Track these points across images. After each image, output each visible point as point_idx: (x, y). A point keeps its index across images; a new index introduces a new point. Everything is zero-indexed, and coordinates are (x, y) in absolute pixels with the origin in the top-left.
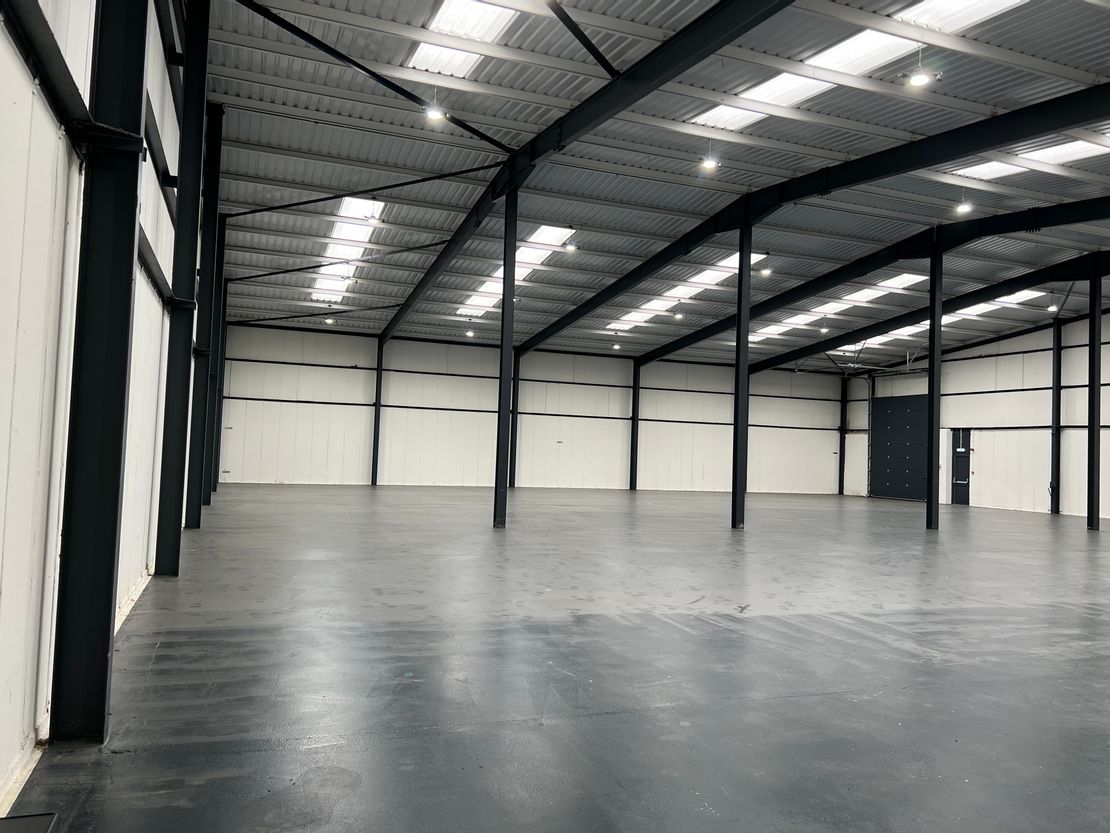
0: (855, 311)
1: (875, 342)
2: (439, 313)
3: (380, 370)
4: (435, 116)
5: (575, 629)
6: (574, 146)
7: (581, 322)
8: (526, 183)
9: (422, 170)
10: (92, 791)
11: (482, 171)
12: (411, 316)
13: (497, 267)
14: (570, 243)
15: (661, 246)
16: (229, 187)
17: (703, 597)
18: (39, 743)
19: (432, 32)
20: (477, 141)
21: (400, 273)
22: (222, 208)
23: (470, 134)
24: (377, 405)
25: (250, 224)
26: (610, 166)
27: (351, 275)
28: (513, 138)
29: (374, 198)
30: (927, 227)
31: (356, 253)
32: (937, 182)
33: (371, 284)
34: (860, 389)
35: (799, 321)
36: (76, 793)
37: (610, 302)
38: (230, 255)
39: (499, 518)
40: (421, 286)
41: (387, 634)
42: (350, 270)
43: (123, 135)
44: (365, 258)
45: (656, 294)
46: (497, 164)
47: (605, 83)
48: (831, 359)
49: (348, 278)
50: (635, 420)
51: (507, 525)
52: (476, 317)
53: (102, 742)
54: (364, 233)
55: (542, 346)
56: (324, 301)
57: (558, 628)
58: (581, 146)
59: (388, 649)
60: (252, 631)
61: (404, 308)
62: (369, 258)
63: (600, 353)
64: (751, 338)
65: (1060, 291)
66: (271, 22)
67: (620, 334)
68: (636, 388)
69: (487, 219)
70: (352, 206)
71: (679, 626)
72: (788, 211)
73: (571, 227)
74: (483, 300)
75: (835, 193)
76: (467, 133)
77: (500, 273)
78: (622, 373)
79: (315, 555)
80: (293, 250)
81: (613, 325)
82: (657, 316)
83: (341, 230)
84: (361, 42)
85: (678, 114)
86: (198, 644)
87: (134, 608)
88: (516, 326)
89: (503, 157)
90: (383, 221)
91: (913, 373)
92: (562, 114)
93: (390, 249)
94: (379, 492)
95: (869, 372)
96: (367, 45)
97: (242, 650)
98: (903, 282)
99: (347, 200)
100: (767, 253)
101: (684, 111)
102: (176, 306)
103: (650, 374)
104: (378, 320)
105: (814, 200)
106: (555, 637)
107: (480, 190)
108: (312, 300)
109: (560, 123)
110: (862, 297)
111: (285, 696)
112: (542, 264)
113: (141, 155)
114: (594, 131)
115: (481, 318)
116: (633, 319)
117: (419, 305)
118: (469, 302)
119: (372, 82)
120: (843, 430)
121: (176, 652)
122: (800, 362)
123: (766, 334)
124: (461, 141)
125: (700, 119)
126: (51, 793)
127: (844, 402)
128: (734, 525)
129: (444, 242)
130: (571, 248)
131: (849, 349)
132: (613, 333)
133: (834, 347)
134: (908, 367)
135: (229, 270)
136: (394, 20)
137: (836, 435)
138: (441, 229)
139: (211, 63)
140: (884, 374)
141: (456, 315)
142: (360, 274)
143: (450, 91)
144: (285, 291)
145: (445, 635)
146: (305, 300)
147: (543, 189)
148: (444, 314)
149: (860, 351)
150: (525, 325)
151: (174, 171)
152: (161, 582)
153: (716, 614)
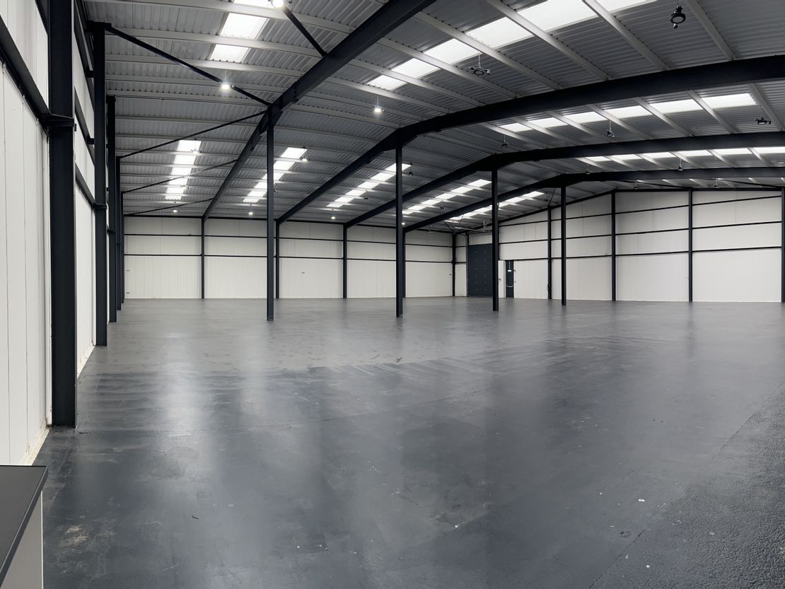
0: (457, 199)
1: (468, 216)
2: (233, 202)
3: (203, 236)
4: (225, 87)
5: (309, 375)
6: (303, 99)
7: (313, 203)
8: (278, 123)
9: (221, 120)
10: (71, 451)
11: (253, 118)
12: (218, 205)
13: (264, 174)
14: (304, 157)
15: (355, 158)
16: (121, 142)
17: (378, 355)
18: (48, 426)
19: (222, 37)
20: (250, 100)
21: (211, 181)
22: (118, 153)
23: (246, 96)
24: (203, 255)
25: (131, 161)
26: (325, 111)
27: (185, 184)
28: (270, 97)
29: (195, 139)
30: (489, 155)
31: (187, 171)
32: (493, 131)
33: (197, 188)
34: (462, 240)
35: (430, 203)
36: (64, 451)
37: (328, 191)
38: (123, 179)
39: (270, 315)
40: (223, 187)
41: (211, 377)
42: (184, 181)
43: (65, 118)
44: (192, 174)
45: (354, 186)
46: (261, 113)
47: (319, 60)
48: (447, 225)
49: (184, 186)
50: (345, 259)
51: (274, 319)
52: (254, 203)
53: (75, 428)
54: (191, 160)
55: (291, 218)
56: (172, 200)
57: (300, 375)
58: (309, 98)
59: (212, 385)
60: (143, 374)
61: (214, 200)
62: (195, 174)
63: (323, 221)
64: (404, 212)
65: (550, 192)
66: (137, 45)
67: (335, 210)
68: (345, 241)
69: (257, 146)
70: (184, 145)
71: (365, 371)
72: (420, 140)
73: (304, 148)
74: (257, 193)
75: (444, 131)
76: (244, 96)
77: (265, 177)
78: (337, 232)
79: (173, 335)
80: (154, 173)
81: (331, 205)
82: (355, 199)
83: (179, 159)
84: (184, 49)
85: (360, 79)
86: (117, 380)
87: (87, 362)
88: (276, 207)
89: (265, 108)
90: (201, 152)
91: (487, 232)
92: (296, 80)
93: (205, 168)
94: (205, 302)
95: (466, 231)
96: (187, 51)
97: (139, 384)
98: (480, 184)
99: (181, 142)
100: (411, 164)
101: (364, 77)
102: (97, 208)
103: (353, 233)
104: (201, 209)
105: (432, 134)
106: (299, 380)
107: (253, 129)
108: (166, 200)
109: (295, 85)
110: (460, 191)
111: (160, 408)
112: (289, 170)
113: (74, 128)
114: (314, 90)
115: (257, 203)
116: (343, 201)
117: (222, 198)
118: (249, 195)
119: (191, 71)
120: (454, 262)
121: (107, 384)
122: (431, 226)
123: (413, 210)
124: (240, 101)
125: (372, 83)
126: (53, 451)
127: (454, 248)
128: (398, 316)
129: (234, 161)
130: (305, 160)
131: (455, 219)
132: (331, 210)
133: (448, 218)
134: (484, 229)
135: (123, 187)
136: (201, 33)
137: (451, 265)
138: (233, 154)
139: (107, 73)
140: (474, 233)
141: (242, 203)
142: (190, 183)
143: (234, 71)
144: (152, 196)
145: (241, 379)
146: (162, 200)
147: (288, 126)
148: (236, 203)
149: (461, 221)
150: (280, 207)
151: (92, 136)
152: (99, 349)
153: (385, 364)
